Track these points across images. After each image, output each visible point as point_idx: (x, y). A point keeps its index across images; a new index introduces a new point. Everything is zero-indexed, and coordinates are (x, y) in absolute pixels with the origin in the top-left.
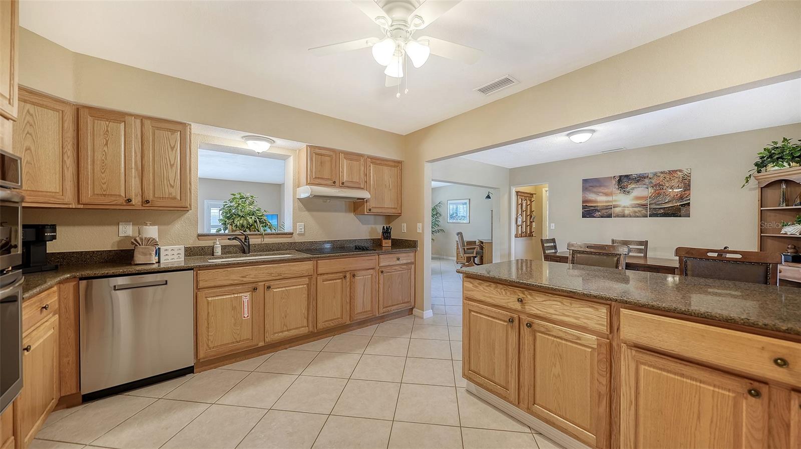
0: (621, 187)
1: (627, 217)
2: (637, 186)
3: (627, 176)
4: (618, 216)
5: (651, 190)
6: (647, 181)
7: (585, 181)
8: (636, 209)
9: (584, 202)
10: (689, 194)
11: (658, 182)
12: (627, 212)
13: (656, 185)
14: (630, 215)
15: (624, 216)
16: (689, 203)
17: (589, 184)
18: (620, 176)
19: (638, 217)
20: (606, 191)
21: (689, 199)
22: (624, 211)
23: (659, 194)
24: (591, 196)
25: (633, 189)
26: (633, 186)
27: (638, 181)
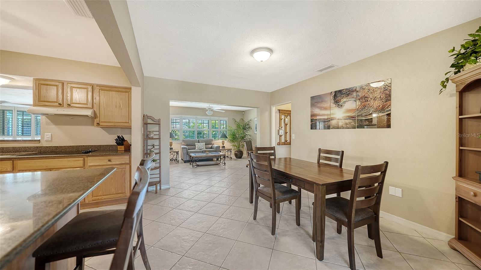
0: (336, 102)
1: (341, 128)
2: (347, 100)
3: (340, 91)
4: (334, 128)
5: (358, 103)
6: (355, 94)
7: (312, 98)
8: (347, 121)
9: (312, 116)
10: (390, 105)
11: (364, 94)
12: (340, 124)
13: (362, 98)
14: (343, 126)
15: (338, 128)
16: (390, 113)
17: (316, 101)
18: (336, 92)
19: (348, 128)
20: (326, 105)
21: (390, 110)
22: (338, 122)
23: (365, 106)
24: (317, 111)
25: (345, 102)
26: (345, 100)
27: (348, 95)
